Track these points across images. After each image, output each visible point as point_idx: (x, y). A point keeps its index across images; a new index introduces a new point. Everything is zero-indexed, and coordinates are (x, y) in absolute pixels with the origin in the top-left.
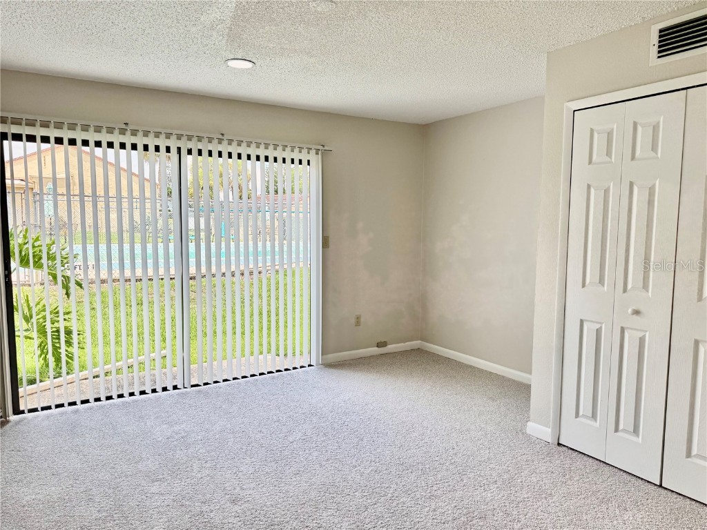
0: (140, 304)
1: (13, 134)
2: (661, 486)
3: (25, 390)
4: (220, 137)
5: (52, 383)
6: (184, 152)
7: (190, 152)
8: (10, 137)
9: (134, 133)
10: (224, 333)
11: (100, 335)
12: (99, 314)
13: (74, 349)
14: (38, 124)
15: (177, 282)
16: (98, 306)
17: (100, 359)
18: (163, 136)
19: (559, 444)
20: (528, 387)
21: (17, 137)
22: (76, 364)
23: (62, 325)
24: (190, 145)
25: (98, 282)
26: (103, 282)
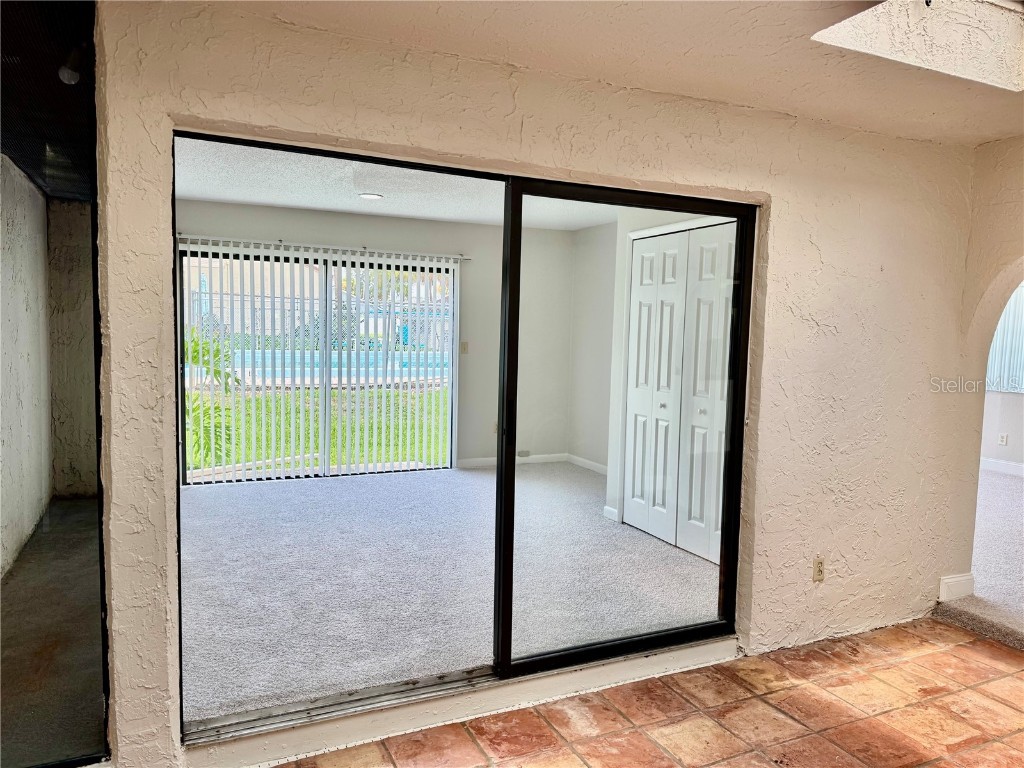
0: (298, 412)
1: (192, 252)
2: (676, 546)
3: (192, 473)
4: (363, 250)
5: (214, 470)
6: (330, 263)
7: (335, 263)
8: (189, 254)
9: (287, 248)
10: (379, 444)
11: (253, 439)
12: (253, 420)
13: (233, 447)
14: (211, 243)
15: (320, 392)
16: (253, 412)
17: (252, 456)
18: (311, 250)
19: (623, 523)
20: (605, 477)
21: (194, 254)
22: (233, 457)
23: (223, 421)
24: (335, 257)
25: (254, 389)
26: (258, 389)
